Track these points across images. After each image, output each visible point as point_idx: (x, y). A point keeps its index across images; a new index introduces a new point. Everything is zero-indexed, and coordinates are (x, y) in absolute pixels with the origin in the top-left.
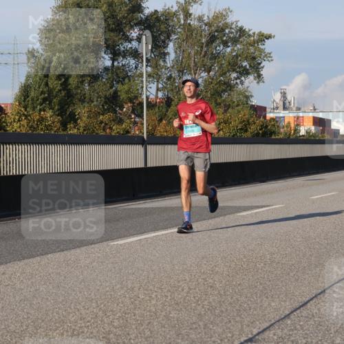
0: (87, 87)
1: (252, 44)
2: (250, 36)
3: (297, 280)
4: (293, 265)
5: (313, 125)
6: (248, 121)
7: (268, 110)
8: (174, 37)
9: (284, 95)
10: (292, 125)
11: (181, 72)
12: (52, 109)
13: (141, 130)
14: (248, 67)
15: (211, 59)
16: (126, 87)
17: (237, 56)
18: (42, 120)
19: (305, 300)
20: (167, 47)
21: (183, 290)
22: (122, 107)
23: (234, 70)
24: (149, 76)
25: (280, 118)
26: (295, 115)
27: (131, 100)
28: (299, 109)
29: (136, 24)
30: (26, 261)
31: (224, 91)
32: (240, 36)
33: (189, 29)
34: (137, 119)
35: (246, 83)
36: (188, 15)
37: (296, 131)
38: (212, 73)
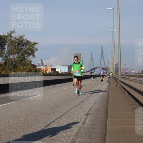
1: (32, 45)
2: (30, 43)
3: (46, 118)
4: (45, 113)
5: (51, 70)
6: (31, 69)
7: (37, 66)
8: (7, 43)
9: (42, 61)
10: (45, 70)
11: (10, 54)
14: (30, 53)
15: (19, 50)
17: (27, 49)
19: (49, 123)
21: (11, 122)
23: (26, 54)
25: (41, 68)
26: (45, 67)
28: (46, 65)
31: (23, 60)
32: (28, 43)
33: (11, 41)
35: (30, 58)
36: (11, 37)
37: (46, 72)
38: (19, 55)
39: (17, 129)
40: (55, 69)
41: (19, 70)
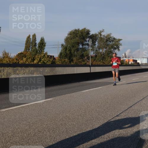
0: (76, 53)
1: (117, 42)
2: (116, 40)
5: (133, 61)
7: (121, 58)
8: (97, 40)
9: (125, 54)
10: (127, 62)
11: (99, 49)
12: (67, 58)
13: (89, 63)
15: (107, 45)
16: (85, 53)
17: (113, 45)
18: (65, 61)
20: (95, 43)
21: (100, 103)
22: (84, 58)
23: (112, 48)
24: (91, 50)
25: (124, 60)
27: (87, 56)
28: (129, 58)
29: (88, 37)
30: (61, 96)
31: (110, 53)
32: (114, 40)
33: (101, 38)
34: (88, 61)
35: (116, 51)
36: (101, 35)
37: (128, 63)
38: (107, 49)
39: (104, 109)
40: (136, 61)
41: (107, 61)
